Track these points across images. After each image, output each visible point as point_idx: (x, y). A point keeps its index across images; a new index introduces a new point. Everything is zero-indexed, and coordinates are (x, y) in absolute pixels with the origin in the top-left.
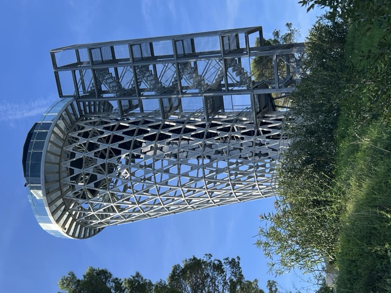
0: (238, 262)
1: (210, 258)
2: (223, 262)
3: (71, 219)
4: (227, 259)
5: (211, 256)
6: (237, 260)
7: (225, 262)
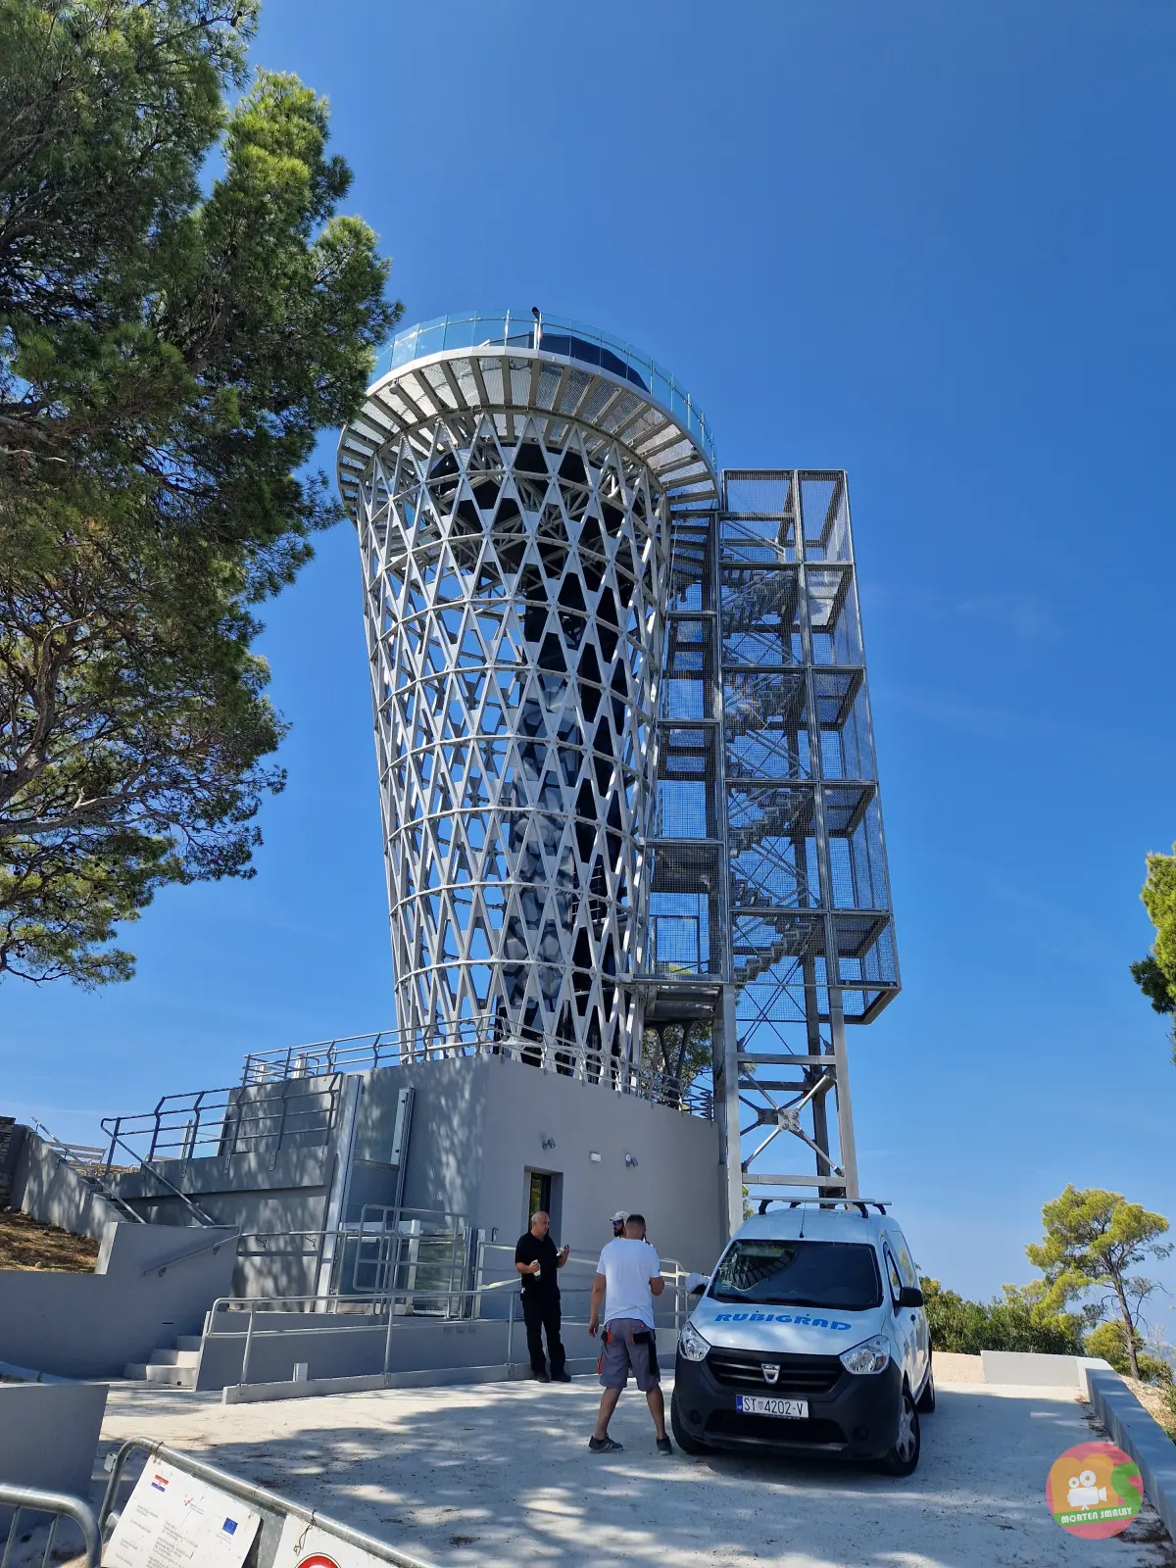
0: (237, 872)
1: (270, 784)
2: (251, 823)
3: (411, 419)
4: (258, 839)
5: (277, 790)
6: (243, 867)
7: (247, 830)
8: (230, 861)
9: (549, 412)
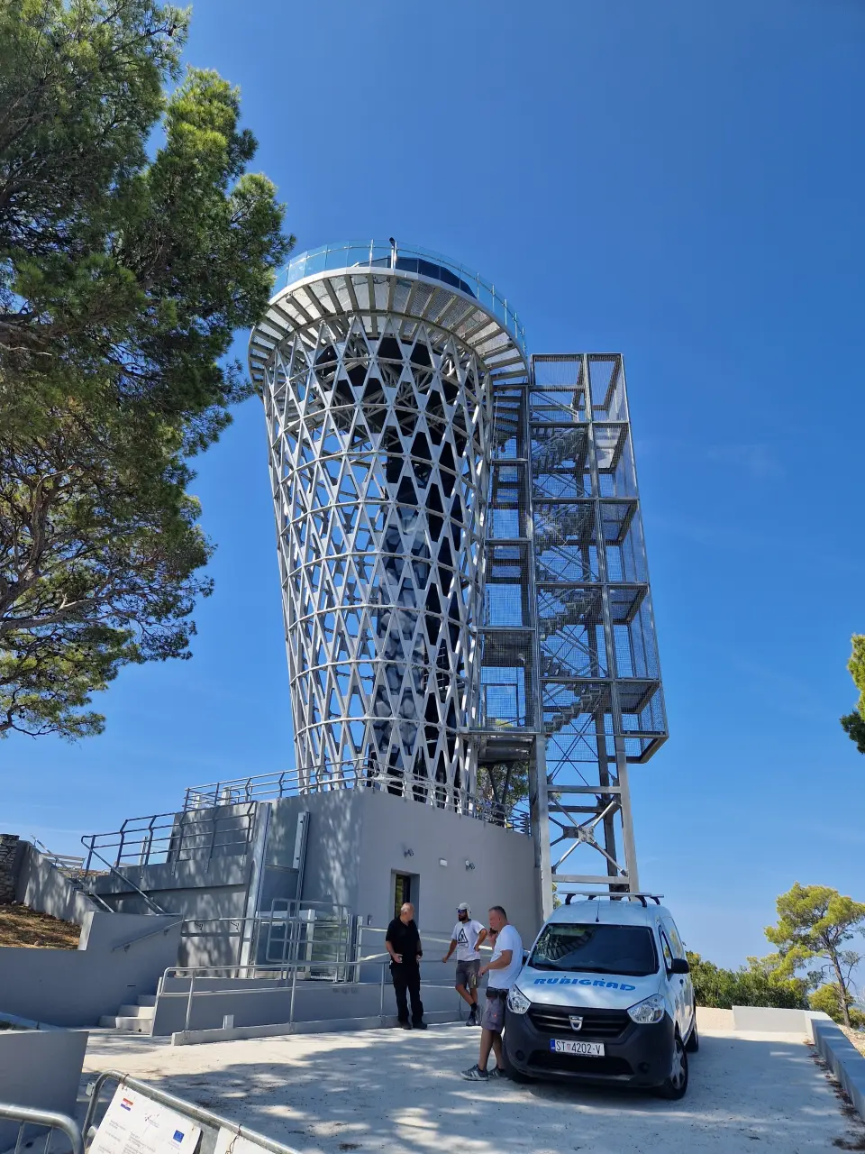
0: (179, 655)
1: (202, 590)
2: (188, 618)
3: (302, 321)
4: (193, 630)
5: (207, 595)
6: (182, 651)
7: (185, 624)
8: (173, 647)
9: (402, 314)
